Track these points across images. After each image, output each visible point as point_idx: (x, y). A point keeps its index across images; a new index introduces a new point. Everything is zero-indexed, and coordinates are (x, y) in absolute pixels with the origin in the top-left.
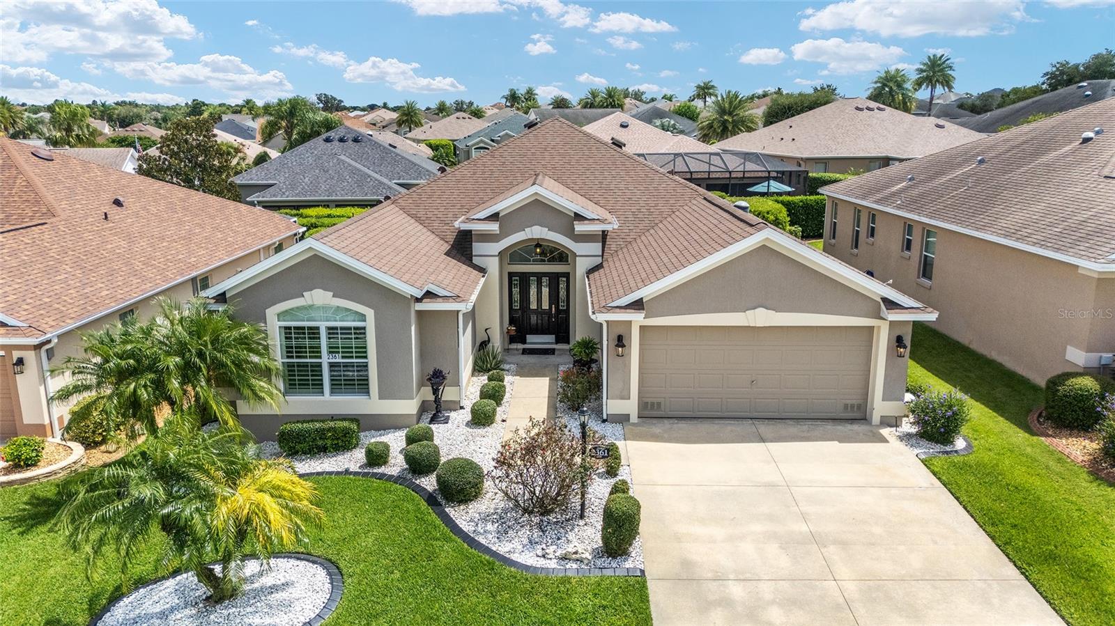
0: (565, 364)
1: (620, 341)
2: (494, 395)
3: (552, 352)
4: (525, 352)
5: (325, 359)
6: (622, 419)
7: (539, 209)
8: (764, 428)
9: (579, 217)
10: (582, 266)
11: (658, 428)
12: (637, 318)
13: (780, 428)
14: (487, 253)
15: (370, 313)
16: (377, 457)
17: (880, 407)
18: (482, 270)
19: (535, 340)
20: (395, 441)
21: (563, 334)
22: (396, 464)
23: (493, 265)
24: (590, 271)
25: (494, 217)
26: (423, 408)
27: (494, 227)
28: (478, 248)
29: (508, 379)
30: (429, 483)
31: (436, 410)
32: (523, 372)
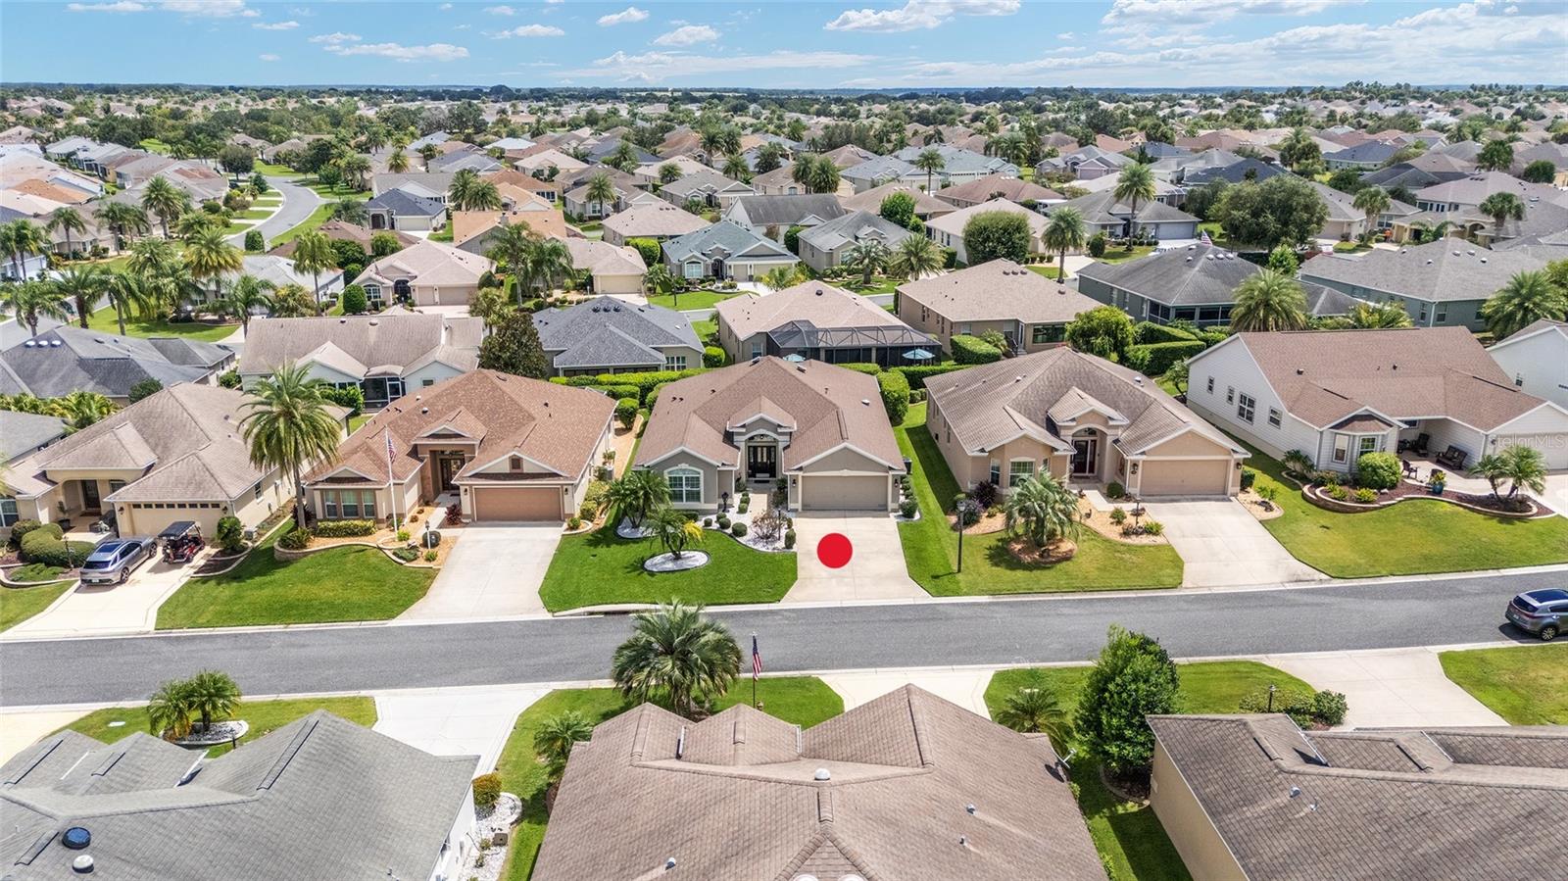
0: (775, 489)
1: (794, 482)
2: (746, 501)
3: (768, 482)
4: (756, 482)
5: (684, 488)
6: (796, 510)
7: (762, 422)
8: (847, 513)
9: (780, 426)
10: (781, 446)
11: (808, 513)
12: (800, 474)
13: (854, 513)
14: (741, 441)
15: (702, 472)
16: (708, 523)
17: (891, 505)
18: (738, 448)
19: (760, 476)
20: (714, 518)
21: (773, 475)
22: (715, 526)
23: (742, 446)
24: (785, 448)
25: (744, 426)
26: (720, 506)
27: (744, 430)
28: (736, 438)
29: (750, 495)
30: (729, 531)
31: (725, 507)
32: (756, 491)
